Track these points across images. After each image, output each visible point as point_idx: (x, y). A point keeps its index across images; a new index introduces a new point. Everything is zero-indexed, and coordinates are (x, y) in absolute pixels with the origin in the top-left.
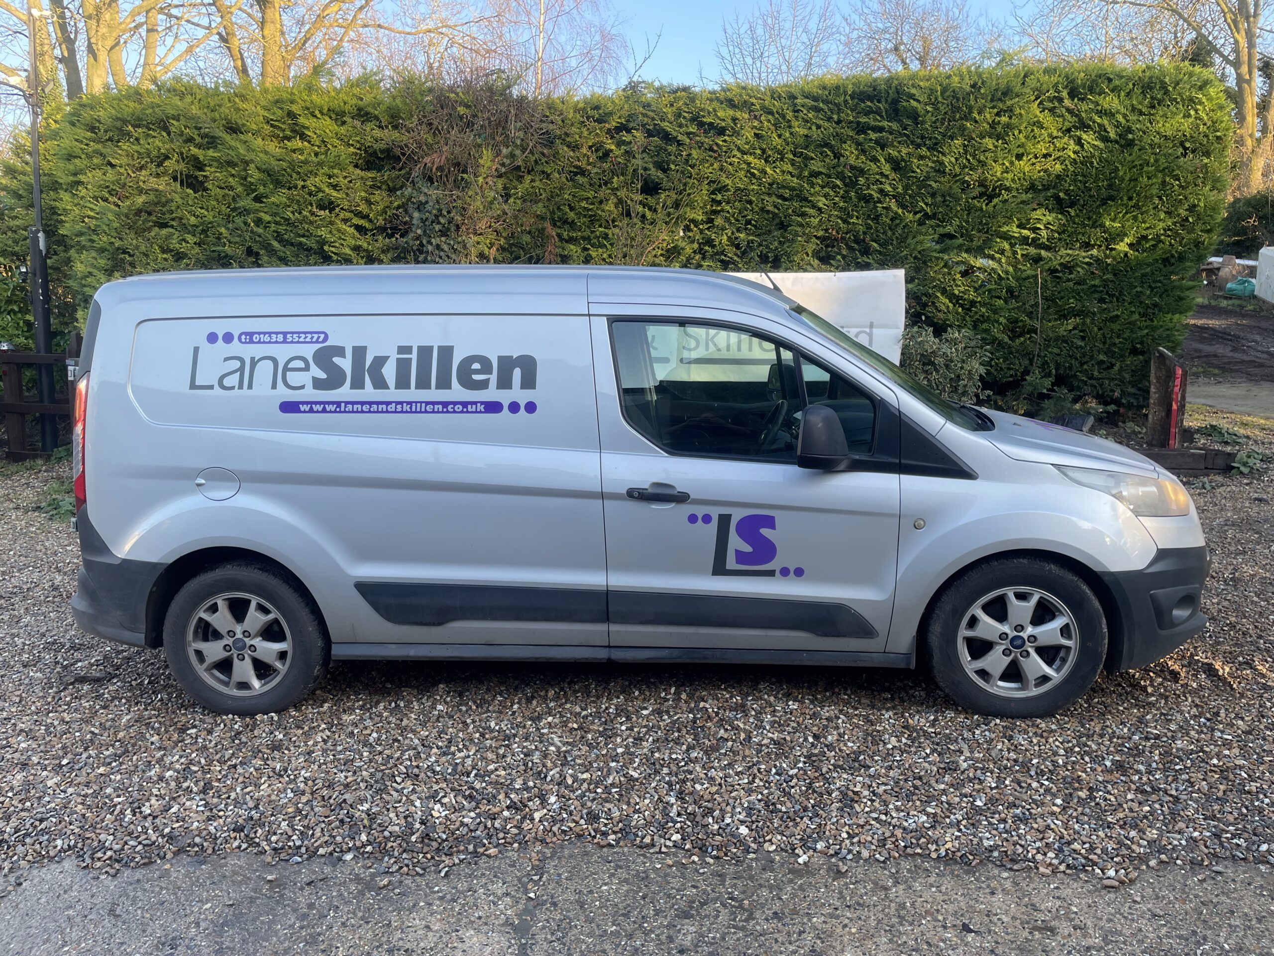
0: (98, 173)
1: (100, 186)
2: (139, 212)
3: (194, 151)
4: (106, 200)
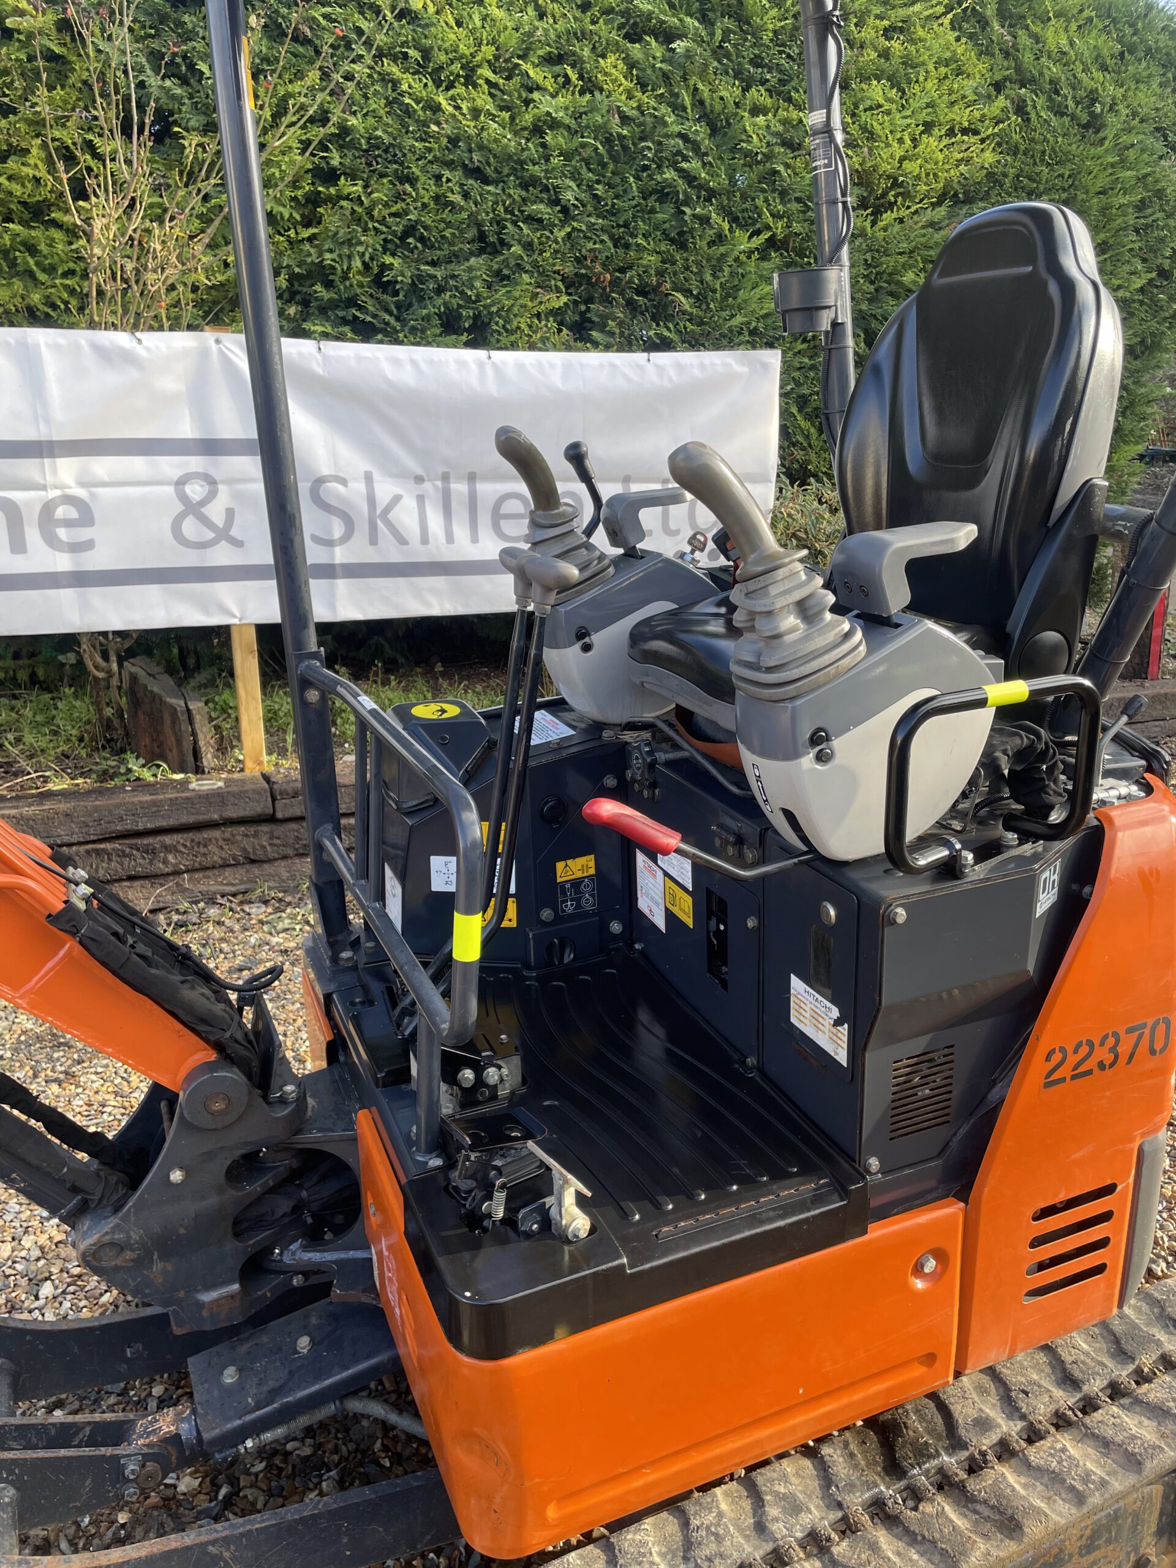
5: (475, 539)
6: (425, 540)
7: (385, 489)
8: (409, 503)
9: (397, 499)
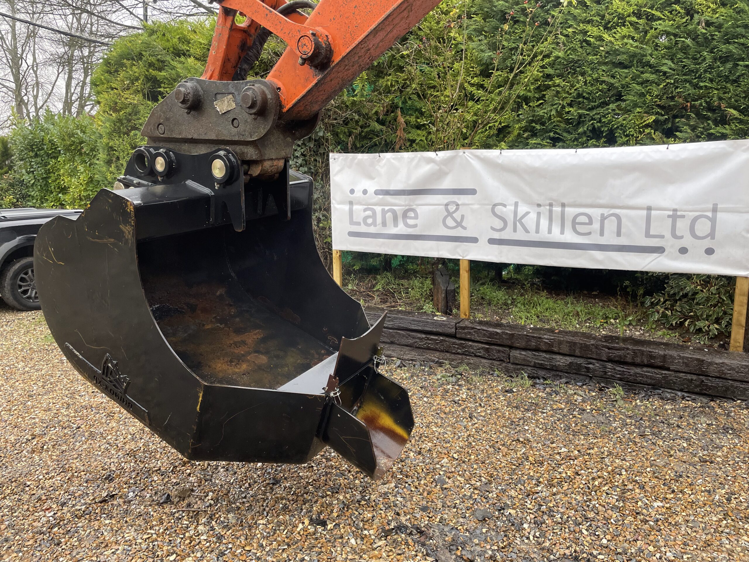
3: (154, 73)
5: (562, 232)
6: (537, 231)
7: (522, 209)
8: (533, 216)
9: (527, 213)
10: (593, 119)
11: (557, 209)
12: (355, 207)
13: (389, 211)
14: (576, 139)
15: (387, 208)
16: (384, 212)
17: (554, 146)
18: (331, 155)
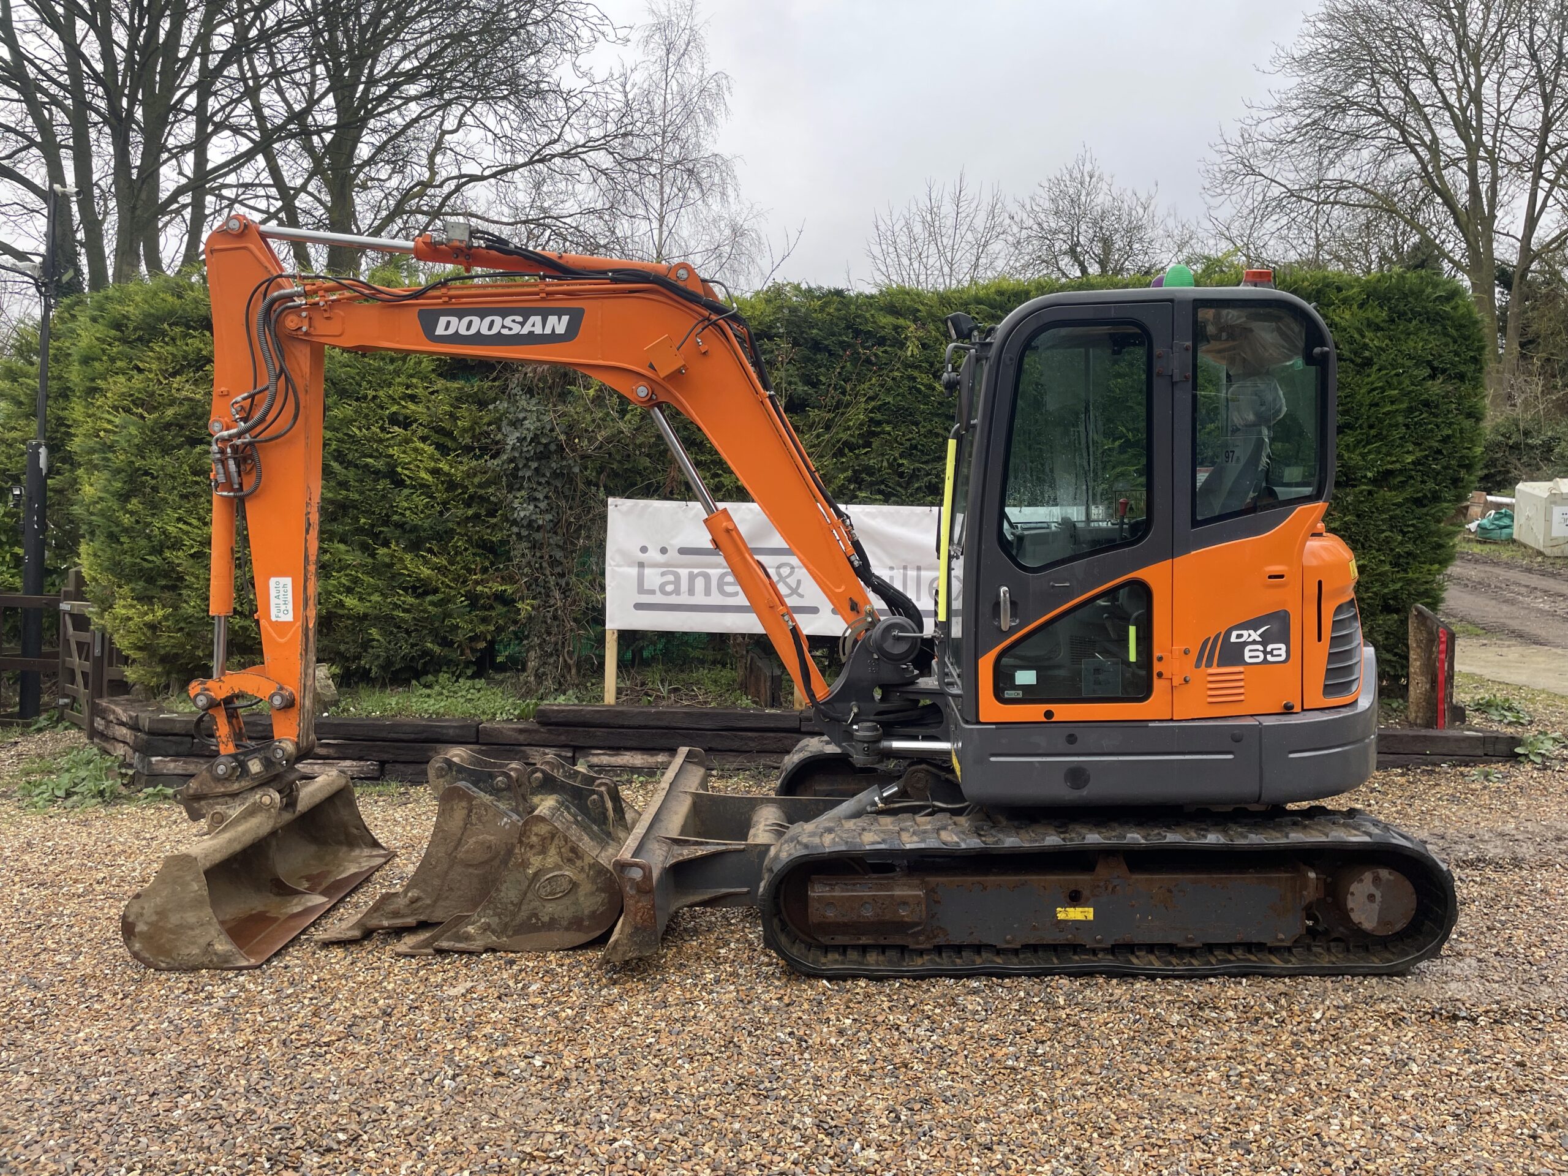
0: (122, 379)
1: (123, 394)
2: (168, 426)
4: (128, 410)
10: (928, 474)
11: (912, 573)
12: (647, 571)
13: (698, 575)
14: (911, 495)
15: (696, 571)
16: (692, 578)
17: (886, 501)
18: (610, 500)
